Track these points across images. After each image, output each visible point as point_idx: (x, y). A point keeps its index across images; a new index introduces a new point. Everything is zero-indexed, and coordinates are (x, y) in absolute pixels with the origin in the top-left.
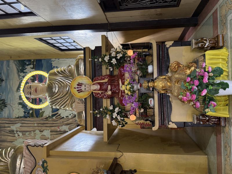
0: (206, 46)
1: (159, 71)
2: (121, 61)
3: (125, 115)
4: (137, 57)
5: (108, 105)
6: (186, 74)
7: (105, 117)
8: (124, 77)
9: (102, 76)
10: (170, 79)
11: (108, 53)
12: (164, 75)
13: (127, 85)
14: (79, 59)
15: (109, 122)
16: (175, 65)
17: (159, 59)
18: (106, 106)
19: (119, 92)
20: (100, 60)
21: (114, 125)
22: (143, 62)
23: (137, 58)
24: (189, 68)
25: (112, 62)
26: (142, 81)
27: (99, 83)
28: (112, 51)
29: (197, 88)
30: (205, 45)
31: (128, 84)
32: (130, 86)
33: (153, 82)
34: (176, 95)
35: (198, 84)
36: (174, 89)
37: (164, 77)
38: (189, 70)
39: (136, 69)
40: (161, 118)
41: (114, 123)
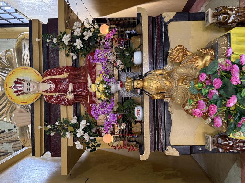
0: (230, 21)
1: (152, 61)
2: (91, 44)
3: (97, 132)
4: (116, 37)
5: (69, 116)
6: (196, 67)
7: (65, 136)
8: (94, 70)
9: (58, 67)
10: (169, 76)
11: (68, 31)
12: (160, 69)
13: (99, 84)
14: (22, 40)
15: (71, 144)
16: (178, 52)
17: (151, 41)
18: (65, 117)
19: (87, 95)
20: (55, 40)
21: (78, 149)
22: (126, 46)
23: (116, 39)
24: (203, 57)
25: (75, 44)
26: (124, 77)
27: (53, 80)
28: (76, 25)
29: (217, 93)
30: (229, 19)
31: (101, 82)
32: (104, 86)
33: (141, 80)
34: (179, 102)
35: (220, 86)
36: (175, 93)
37: (160, 72)
38: (202, 61)
39: (115, 57)
40: (153, 139)
41: (79, 145)
